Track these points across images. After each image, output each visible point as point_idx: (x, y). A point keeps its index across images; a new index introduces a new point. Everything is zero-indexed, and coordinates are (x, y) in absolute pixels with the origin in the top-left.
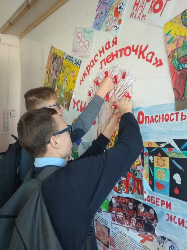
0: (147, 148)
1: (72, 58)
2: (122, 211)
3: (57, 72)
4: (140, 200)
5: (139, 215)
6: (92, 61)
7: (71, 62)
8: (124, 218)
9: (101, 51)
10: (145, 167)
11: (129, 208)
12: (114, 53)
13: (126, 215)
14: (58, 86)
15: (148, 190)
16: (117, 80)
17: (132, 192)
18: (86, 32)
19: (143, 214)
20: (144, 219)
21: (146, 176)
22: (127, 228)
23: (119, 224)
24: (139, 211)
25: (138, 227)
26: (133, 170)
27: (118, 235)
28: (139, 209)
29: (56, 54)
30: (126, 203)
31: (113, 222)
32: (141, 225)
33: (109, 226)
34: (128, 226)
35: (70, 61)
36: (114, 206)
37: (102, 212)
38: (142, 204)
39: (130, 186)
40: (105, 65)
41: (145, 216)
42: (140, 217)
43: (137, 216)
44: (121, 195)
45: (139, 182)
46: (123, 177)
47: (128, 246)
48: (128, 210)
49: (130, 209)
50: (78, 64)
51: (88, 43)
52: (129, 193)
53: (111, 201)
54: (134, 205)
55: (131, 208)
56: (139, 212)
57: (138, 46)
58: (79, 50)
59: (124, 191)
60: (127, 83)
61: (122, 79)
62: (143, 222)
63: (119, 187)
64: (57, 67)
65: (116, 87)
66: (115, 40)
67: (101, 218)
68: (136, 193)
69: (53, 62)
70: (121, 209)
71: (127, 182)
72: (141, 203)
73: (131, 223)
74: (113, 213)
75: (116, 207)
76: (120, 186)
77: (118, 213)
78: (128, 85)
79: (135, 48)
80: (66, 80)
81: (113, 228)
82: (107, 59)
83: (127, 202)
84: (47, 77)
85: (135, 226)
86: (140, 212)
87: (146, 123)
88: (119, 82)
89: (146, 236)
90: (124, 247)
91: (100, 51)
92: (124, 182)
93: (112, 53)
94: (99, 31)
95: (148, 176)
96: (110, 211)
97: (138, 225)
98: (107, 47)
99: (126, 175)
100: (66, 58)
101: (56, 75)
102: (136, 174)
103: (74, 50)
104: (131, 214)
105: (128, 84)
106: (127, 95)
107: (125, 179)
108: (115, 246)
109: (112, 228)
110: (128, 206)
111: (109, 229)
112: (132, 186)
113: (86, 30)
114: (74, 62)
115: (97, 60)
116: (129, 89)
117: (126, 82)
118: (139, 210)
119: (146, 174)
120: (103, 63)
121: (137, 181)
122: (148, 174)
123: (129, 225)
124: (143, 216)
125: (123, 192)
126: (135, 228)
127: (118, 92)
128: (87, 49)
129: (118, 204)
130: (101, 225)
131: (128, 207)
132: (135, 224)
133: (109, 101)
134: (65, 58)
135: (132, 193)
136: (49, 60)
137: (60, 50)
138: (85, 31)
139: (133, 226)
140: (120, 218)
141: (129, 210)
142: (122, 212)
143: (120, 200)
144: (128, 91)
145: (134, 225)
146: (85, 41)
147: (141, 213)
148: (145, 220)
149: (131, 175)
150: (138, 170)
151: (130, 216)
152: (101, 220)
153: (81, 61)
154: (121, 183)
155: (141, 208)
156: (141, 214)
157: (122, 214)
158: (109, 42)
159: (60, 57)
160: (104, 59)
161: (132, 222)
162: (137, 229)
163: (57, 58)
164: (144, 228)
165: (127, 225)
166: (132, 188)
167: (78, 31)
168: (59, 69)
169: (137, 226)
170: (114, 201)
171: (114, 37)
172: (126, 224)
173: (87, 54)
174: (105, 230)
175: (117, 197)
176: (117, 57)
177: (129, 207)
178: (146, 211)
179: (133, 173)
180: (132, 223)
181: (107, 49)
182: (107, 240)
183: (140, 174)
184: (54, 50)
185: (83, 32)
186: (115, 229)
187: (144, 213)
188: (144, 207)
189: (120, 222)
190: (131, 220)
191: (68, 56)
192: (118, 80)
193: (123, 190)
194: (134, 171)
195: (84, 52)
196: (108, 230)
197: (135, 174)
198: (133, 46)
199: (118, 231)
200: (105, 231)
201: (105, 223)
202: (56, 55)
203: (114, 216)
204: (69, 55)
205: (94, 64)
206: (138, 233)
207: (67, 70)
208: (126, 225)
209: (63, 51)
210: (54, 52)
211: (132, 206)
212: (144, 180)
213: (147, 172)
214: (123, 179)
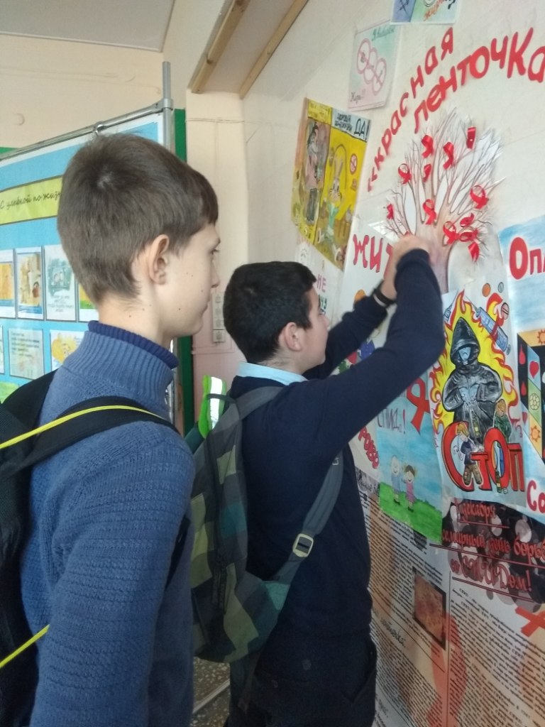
0: (535, 349)
1: (350, 119)
2: (474, 543)
3: (318, 170)
4: (519, 508)
5: (517, 553)
6: (396, 114)
7: (348, 131)
8: (481, 561)
9: (415, 80)
10: (533, 407)
11: (492, 533)
12: (447, 78)
13: (484, 553)
14: (321, 206)
15: (539, 478)
16: (454, 155)
17: (499, 485)
18: (380, 35)
19: (527, 549)
20: (530, 565)
21: (533, 434)
22: (489, 590)
23: (469, 579)
24: (519, 541)
25: (515, 588)
26: (500, 419)
27: (466, 612)
28: (519, 533)
29: (314, 118)
30: (484, 519)
31: (454, 575)
32: (523, 580)
33: (445, 588)
34: (491, 586)
35: (345, 129)
36: (456, 530)
37: (427, 546)
38: (525, 520)
39: (495, 467)
40: (426, 117)
41: (534, 556)
42: (520, 558)
43: (513, 557)
44: (472, 496)
45: (516, 453)
46: (475, 443)
47: (492, 643)
48: (489, 537)
49: (495, 537)
50: (363, 133)
51: (385, 67)
52: (491, 490)
53: (449, 514)
54: (504, 523)
55: (497, 532)
56: (518, 544)
57: (506, 40)
58: (364, 91)
59: (478, 483)
60: (479, 160)
61: (468, 150)
62: (527, 572)
63: (466, 473)
64: (318, 154)
65: (452, 179)
66: (447, 40)
67: (426, 563)
68: (510, 488)
69: (309, 142)
70: (472, 536)
71: (486, 458)
72: (523, 517)
73: (497, 577)
74: (454, 549)
75: (460, 532)
76: (467, 470)
77: (466, 549)
78: (483, 165)
79: (499, 49)
80: (338, 184)
81: (454, 591)
82: (430, 100)
83: (487, 515)
84: (297, 187)
85: (508, 586)
86: (520, 543)
87: (532, 272)
88: (459, 159)
89: (536, 614)
90: (482, 645)
91: (412, 79)
92: (477, 457)
93: (442, 79)
94: (409, 23)
95: (541, 435)
96: (446, 544)
97: (514, 582)
98: (430, 63)
99: (482, 437)
100: (336, 125)
101: (315, 177)
102: (507, 432)
103: (353, 96)
104: (496, 549)
105: (483, 162)
106: (480, 196)
107: (481, 447)
108: (461, 643)
109: (452, 592)
110: (490, 528)
111: (444, 594)
112: (499, 469)
113: (380, 28)
114: (353, 130)
115: (406, 108)
116: (486, 176)
117: (477, 154)
118: (517, 539)
119: (535, 427)
120: (421, 114)
121: (510, 450)
122: (540, 429)
123: (494, 581)
124: (530, 555)
125: (476, 486)
126: (507, 591)
127: (458, 191)
128: (381, 84)
129: (465, 521)
130: (426, 583)
131: (490, 530)
132: (509, 578)
133: (435, 224)
134: (333, 125)
135: (499, 490)
136: (300, 139)
137: (322, 106)
138: (377, 35)
139: (502, 586)
140: (471, 563)
141: (492, 539)
142: (476, 546)
143: (470, 510)
144: (483, 182)
145: (505, 581)
146: (378, 63)
147: (523, 546)
148: (533, 568)
149: (496, 437)
150: (512, 417)
151: (496, 556)
152: (424, 569)
153: (369, 122)
154: (472, 462)
155: (523, 531)
156: (522, 550)
157: (473, 549)
158: (432, 50)
159: (324, 123)
160: (423, 103)
161: (500, 573)
162: (513, 593)
163: (316, 131)
164: (530, 589)
165: (489, 582)
166: (500, 475)
167: (361, 37)
168: (322, 158)
169: (513, 584)
170: (455, 516)
171: (446, 29)
172: (484, 581)
173: (381, 98)
174: (436, 597)
175: (462, 503)
176: (455, 89)
177: (493, 529)
178: (536, 541)
179: (502, 428)
180: (499, 577)
181: (429, 70)
182: (441, 626)
183: (516, 429)
184: (310, 108)
185: (373, 36)
186: (459, 595)
187: (531, 547)
188: (531, 528)
189: (471, 573)
190: (498, 568)
191: (341, 117)
192: (456, 155)
193: (476, 480)
194: (503, 422)
195: (375, 93)
196: (441, 596)
197: (505, 432)
198: (494, 42)
199: (467, 601)
200: (435, 601)
201: (433, 576)
202: (316, 121)
203: (457, 559)
204: (341, 113)
205: (399, 123)
206: (515, 606)
207: (340, 156)
208: (484, 583)
209: (330, 105)
210: (310, 116)
211: (498, 526)
212: (530, 446)
213: (536, 424)
214: (476, 450)
